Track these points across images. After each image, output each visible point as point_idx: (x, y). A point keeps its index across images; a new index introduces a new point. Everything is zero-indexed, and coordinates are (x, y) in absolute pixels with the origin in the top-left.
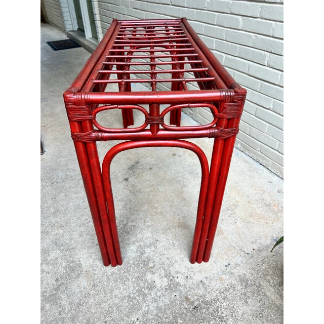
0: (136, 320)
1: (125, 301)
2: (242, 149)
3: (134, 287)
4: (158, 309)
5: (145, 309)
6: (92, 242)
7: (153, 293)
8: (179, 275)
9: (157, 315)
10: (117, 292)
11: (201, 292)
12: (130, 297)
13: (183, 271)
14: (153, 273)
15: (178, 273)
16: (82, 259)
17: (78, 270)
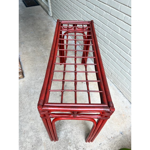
2: (113, 82)
13: (82, 145)
14: (71, 146)
15: (80, 146)
16: (42, 137)
17: (41, 142)
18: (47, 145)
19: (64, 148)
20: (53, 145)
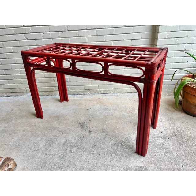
0: (176, 154)
1: (167, 155)
2: (104, 92)
3: (161, 150)
4: (173, 145)
5: (172, 150)
6: (127, 158)
7: (165, 144)
8: (160, 134)
9: (176, 147)
10: (161, 156)
11: (169, 132)
12: (165, 153)
13: (158, 132)
14: (156, 141)
15: (158, 134)
16: (136, 165)
17: (143, 169)
18: (148, 162)
19: (156, 147)
20: (150, 156)
